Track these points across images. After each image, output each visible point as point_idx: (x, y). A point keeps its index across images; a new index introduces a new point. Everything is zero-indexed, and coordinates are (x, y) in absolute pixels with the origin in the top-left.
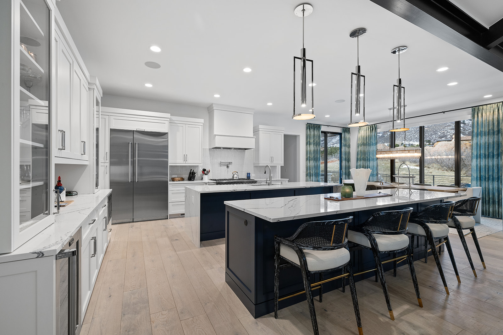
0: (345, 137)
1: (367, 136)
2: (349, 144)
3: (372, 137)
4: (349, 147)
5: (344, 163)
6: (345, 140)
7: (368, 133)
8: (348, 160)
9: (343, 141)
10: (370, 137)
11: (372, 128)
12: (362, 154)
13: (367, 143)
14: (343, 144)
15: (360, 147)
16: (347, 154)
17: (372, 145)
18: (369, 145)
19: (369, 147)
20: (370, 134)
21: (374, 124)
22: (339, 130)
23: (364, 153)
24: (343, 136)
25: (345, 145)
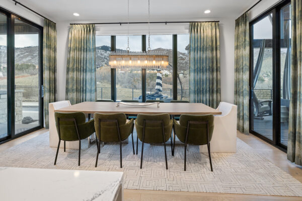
0: (48, 34)
1: (83, 39)
2: (55, 47)
3: (89, 40)
4: (55, 50)
5: (46, 74)
6: (48, 37)
7: (84, 35)
8: (53, 70)
9: (45, 40)
10: (86, 40)
11: (88, 29)
12: (74, 62)
13: (82, 48)
14: (44, 44)
15: (71, 52)
16: (52, 62)
17: (90, 50)
18: (85, 50)
19: (85, 53)
20: (87, 36)
21: (92, 24)
22: (38, 21)
23: (79, 61)
24: (45, 31)
25: (49, 47)
